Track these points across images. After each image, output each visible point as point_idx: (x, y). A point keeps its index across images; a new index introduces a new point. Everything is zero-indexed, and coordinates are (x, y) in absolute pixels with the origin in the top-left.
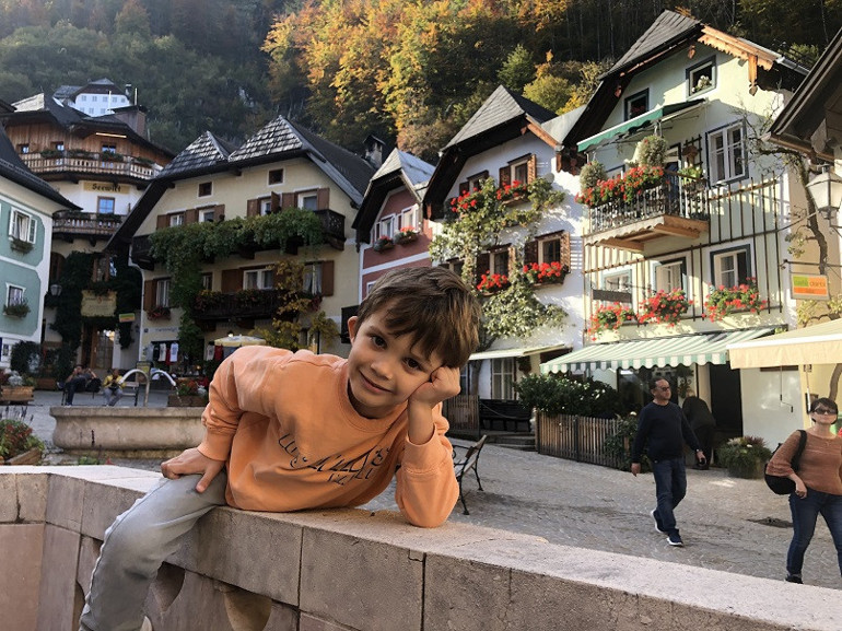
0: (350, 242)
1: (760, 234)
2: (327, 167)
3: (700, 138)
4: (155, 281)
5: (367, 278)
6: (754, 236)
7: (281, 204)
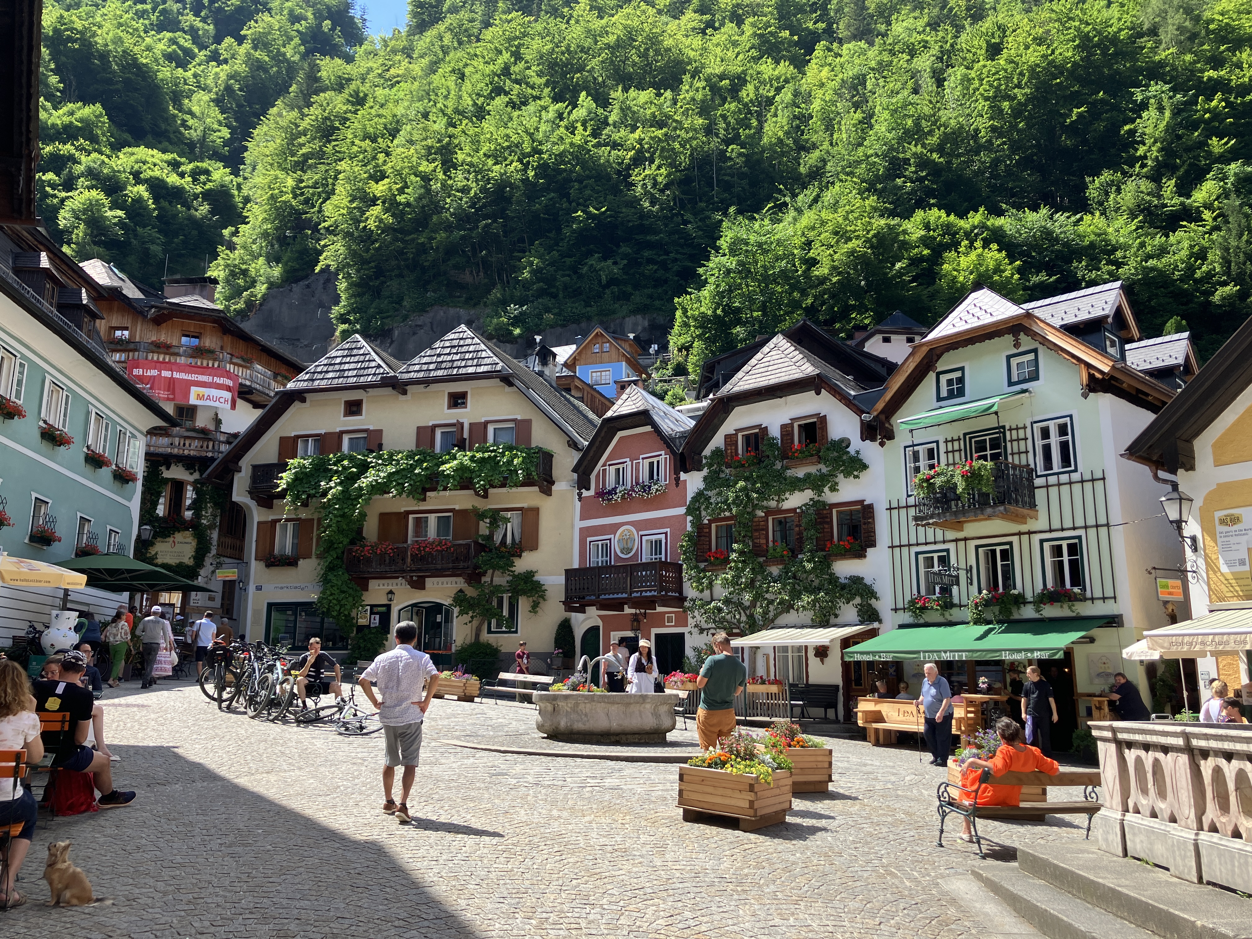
0: (563, 487)
1: (1092, 527)
3: (1025, 428)
4: (275, 521)
5: (587, 532)
6: (1086, 527)
7: (466, 435)
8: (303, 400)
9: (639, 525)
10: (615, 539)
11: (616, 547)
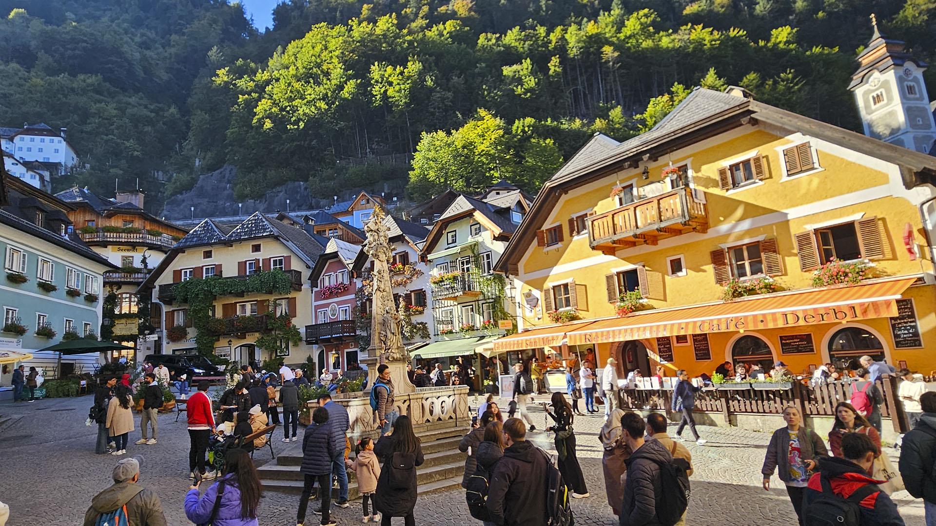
0: (306, 286)
2: (290, 244)
4: (174, 311)
5: (317, 307)
7: (261, 265)
8: (184, 252)
9: (338, 303)
10: (329, 309)
11: (329, 313)
